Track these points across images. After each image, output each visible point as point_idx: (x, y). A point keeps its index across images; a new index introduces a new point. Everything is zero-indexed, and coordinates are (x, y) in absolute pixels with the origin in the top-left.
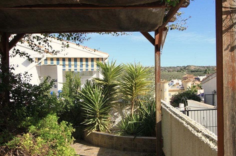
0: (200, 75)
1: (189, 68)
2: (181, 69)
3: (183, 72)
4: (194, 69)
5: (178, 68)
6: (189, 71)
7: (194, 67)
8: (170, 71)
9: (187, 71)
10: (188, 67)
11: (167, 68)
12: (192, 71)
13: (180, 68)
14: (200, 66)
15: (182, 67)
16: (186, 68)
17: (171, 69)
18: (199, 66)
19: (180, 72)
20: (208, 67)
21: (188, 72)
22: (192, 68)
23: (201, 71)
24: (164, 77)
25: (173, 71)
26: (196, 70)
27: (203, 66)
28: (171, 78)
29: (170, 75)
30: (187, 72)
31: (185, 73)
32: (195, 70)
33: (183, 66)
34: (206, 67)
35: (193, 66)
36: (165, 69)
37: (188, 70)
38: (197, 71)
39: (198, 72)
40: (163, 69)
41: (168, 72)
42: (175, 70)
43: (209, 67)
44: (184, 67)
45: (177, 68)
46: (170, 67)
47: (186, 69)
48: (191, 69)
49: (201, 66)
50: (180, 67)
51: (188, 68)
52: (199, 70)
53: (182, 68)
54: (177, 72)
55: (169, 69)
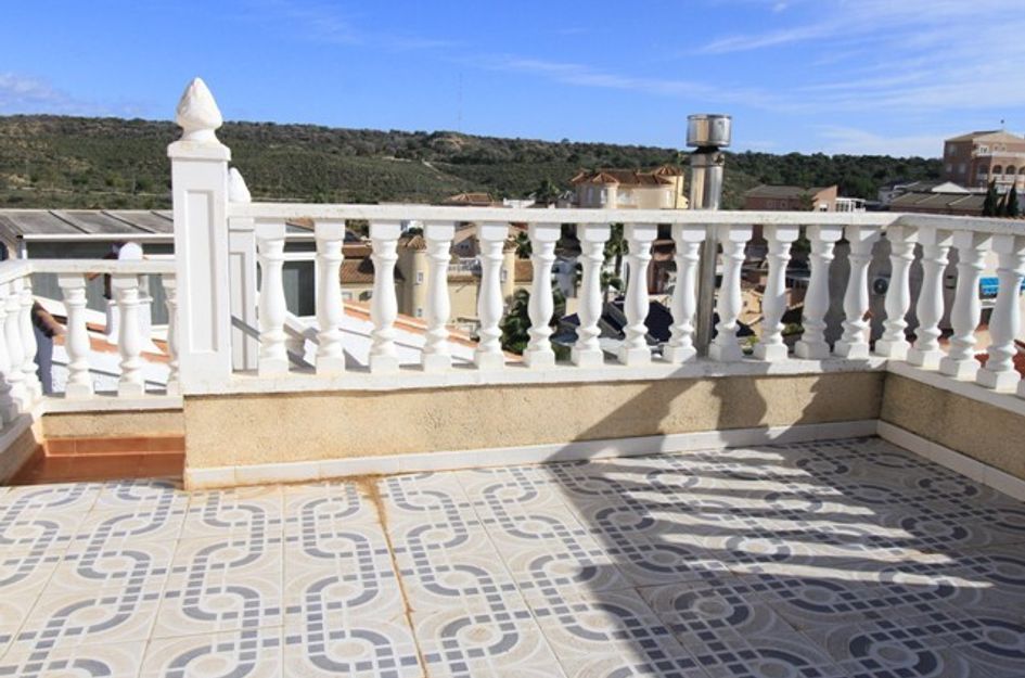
0: (486, 177)
1: (442, 143)
2: (411, 146)
3: (418, 159)
4: (464, 148)
5: (397, 139)
6: (442, 156)
7: (462, 143)
8: (366, 153)
9: (435, 155)
10: (437, 140)
11: (350, 136)
12: (456, 161)
13: (408, 138)
14: (483, 135)
15: (413, 136)
16: (429, 143)
17: (370, 141)
18: (480, 138)
19: (409, 161)
20: (513, 141)
21: (442, 160)
22: (456, 145)
23: (489, 162)
24: (345, 179)
25: (377, 151)
26: (473, 157)
27: (496, 139)
28: (375, 185)
29: (371, 172)
30: (436, 160)
31: (427, 164)
32: (465, 154)
33: (417, 133)
34: (507, 141)
35: (458, 135)
36: (342, 137)
37: (438, 152)
38: (475, 161)
39: (482, 166)
40: (333, 137)
41: (358, 154)
42: (384, 149)
43: (516, 144)
44: (421, 138)
45: (393, 138)
46: (364, 134)
47: (430, 146)
48: (453, 148)
49: (489, 138)
50: (406, 135)
51: (438, 142)
52: (484, 156)
53: (413, 139)
54: (396, 157)
55: (360, 141)
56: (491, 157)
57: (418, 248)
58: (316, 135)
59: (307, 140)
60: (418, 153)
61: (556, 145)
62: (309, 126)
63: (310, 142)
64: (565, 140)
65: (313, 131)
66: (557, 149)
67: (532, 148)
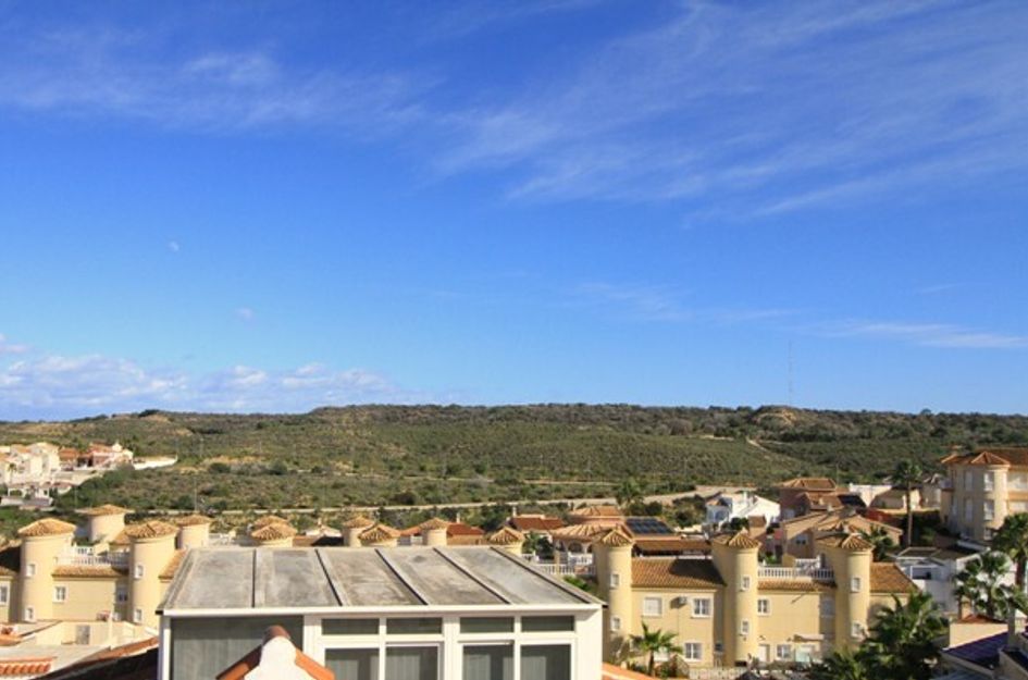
0: (825, 457)
1: (770, 418)
2: (733, 424)
3: (741, 436)
4: (796, 424)
5: (717, 415)
6: (770, 433)
7: (793, 417)
8: (682, 431)
9: (761, 432)
10: (763, 415)
11: (664, 415)
12: (787, 438)
13: (729, 414)
14: (819, 409)
15: (735, 412)
16: (754, 419)
17: (686, 418)
18: (815, 411)
19: (730, 439)
20: (857, 414)
21: (770, 438)
22: (787, 421)
23: (829, 439)
24: (658, 460)
25: (695, 430)
26: (808, 433)
27: (835, 413)
28: (691, 467)
29: (687, 452)
30: (762, 438)
31: (752, 442)
32: (798, 431)
33: (739, 409)
34: (850, 414)
35: (789, 409)
36: (656, 416)
37: (766, 428)
38: (810, 438)
39: (819, 444)
40: (646, 416)
41: (673, 433)
42: (703, 426)
43: (861, 417)
44: (745, 414)
45: (712, 415)
46: (680, 411)
47: (755, 423)
48: (782, 423)
49: (827, 411)
50: (727, 411)
51: (765, 418)
52: (822, 433)
53: (736, 415)
54: (717, 435)
55: (676, 419)
56: (830, 434)
57: (742, 547)
58: (628, 415)
59: (619, 419)
60: (742, 430)
61: (914, 417)
62: (621, 405)
63: (621, 422)
64: (925, 411)
65: (625, 411)
66: (915, 422)
67: (882, 422)
